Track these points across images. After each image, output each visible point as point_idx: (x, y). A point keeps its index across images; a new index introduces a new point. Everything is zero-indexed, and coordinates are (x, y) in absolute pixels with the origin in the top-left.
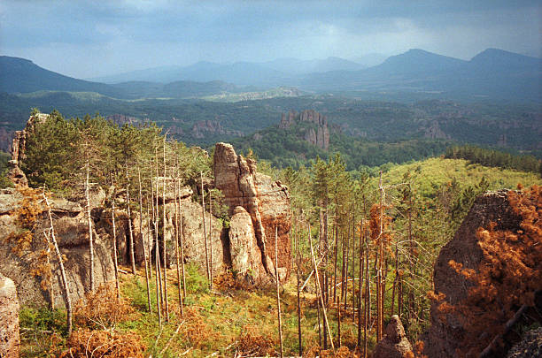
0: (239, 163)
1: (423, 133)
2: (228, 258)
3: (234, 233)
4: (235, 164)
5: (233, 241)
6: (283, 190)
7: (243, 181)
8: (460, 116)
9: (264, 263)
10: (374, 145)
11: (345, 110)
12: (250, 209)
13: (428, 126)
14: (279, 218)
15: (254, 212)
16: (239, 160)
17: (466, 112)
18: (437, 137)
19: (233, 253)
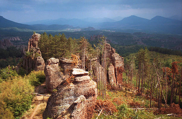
0: (112, 50)
1: (137, 43)
2: (108, 80)
3: (110, 72)
4: (110, 50)
5: (109, 74)
6: (122, 59)
7: (112, 56)
8: (148, 38)
9: (116, 82)
10: (121, 47)
11: (110, 35)
12: (114, 65)
13: (138, 41)
14: (120, 68)
15: (115, 65)
16: (112, 49)
17: (150, 36)
18: (141, 44)
19: (110, 78)
